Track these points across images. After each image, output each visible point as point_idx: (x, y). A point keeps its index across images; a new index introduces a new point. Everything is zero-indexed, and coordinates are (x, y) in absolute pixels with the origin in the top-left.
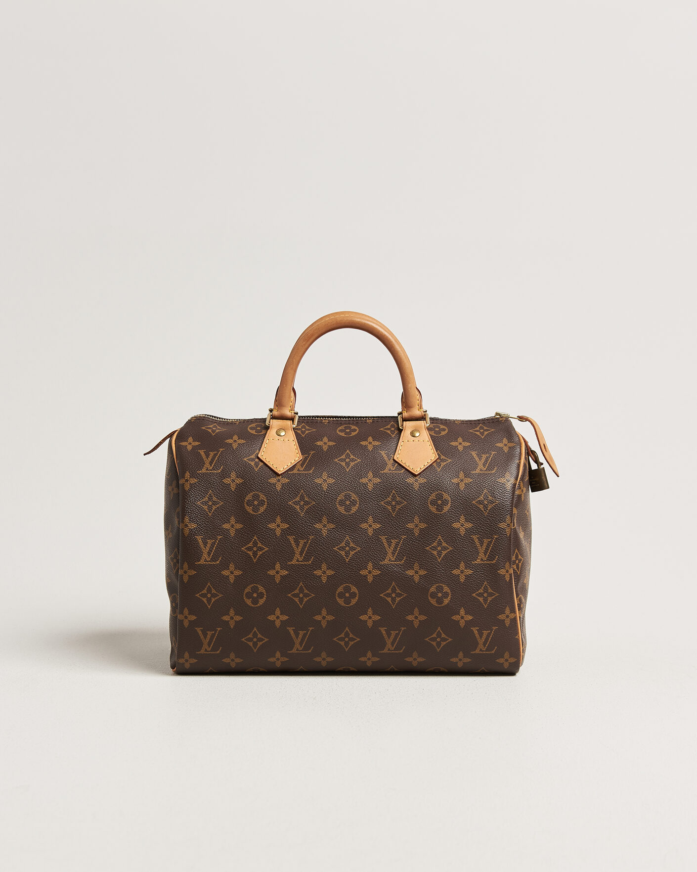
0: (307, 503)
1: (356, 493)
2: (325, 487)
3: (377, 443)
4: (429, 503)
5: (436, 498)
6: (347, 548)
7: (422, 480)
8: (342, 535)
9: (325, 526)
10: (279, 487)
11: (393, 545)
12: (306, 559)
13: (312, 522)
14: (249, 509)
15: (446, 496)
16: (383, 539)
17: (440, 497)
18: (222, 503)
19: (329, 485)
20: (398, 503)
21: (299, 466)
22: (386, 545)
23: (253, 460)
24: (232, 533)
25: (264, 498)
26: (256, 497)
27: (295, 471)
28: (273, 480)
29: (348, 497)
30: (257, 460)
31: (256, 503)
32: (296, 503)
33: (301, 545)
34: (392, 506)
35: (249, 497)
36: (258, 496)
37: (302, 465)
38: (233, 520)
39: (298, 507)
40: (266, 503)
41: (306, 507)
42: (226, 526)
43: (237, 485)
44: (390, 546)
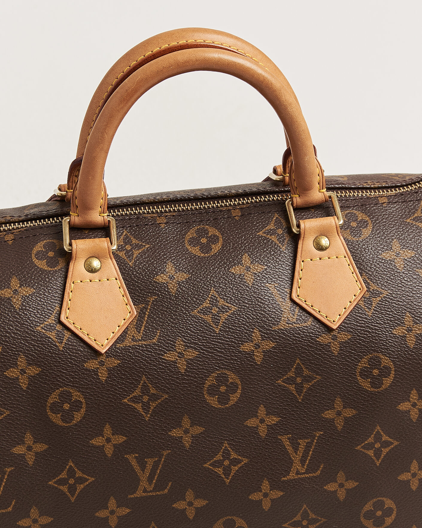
0: (154, 397)
1: (237, 372)
2: (182, 366)
3: (259, 268)
4: (358, 374)
5: (369, 365)
6: (226, 463)
7: (344, 337)
8: (216, 442)
9: (186, 432)
10: (103, 375)
11: (301, 448)
12: (158, 487)
13: (166, 427)
14: (56, 419)
15: (386, 361)
16: (285, 440)
17: (375, 363)
18: (8, 413)
19: (189, 362)
20: (307, 379)
21: (133, 332)
22: (290, 449)
23: (50, 328)
24: (30, 459)
25: (79, 397)
26: (66, 397)
27: (128, 342)
28: (92, 364)
29: (222, 379)
30: (59, 327)
31: (66, 406)
32: (135, 400)
33: (149, 467)
34: (296, 384)
35: (53, 398)
36: (70, 395)
37: (138, 327)
38: (29, 438)
39: (139, 407)
40: (84, 406)
41: (153, 405)
42: (19, 450)
43: (32, 379)
44: (296, 450)
